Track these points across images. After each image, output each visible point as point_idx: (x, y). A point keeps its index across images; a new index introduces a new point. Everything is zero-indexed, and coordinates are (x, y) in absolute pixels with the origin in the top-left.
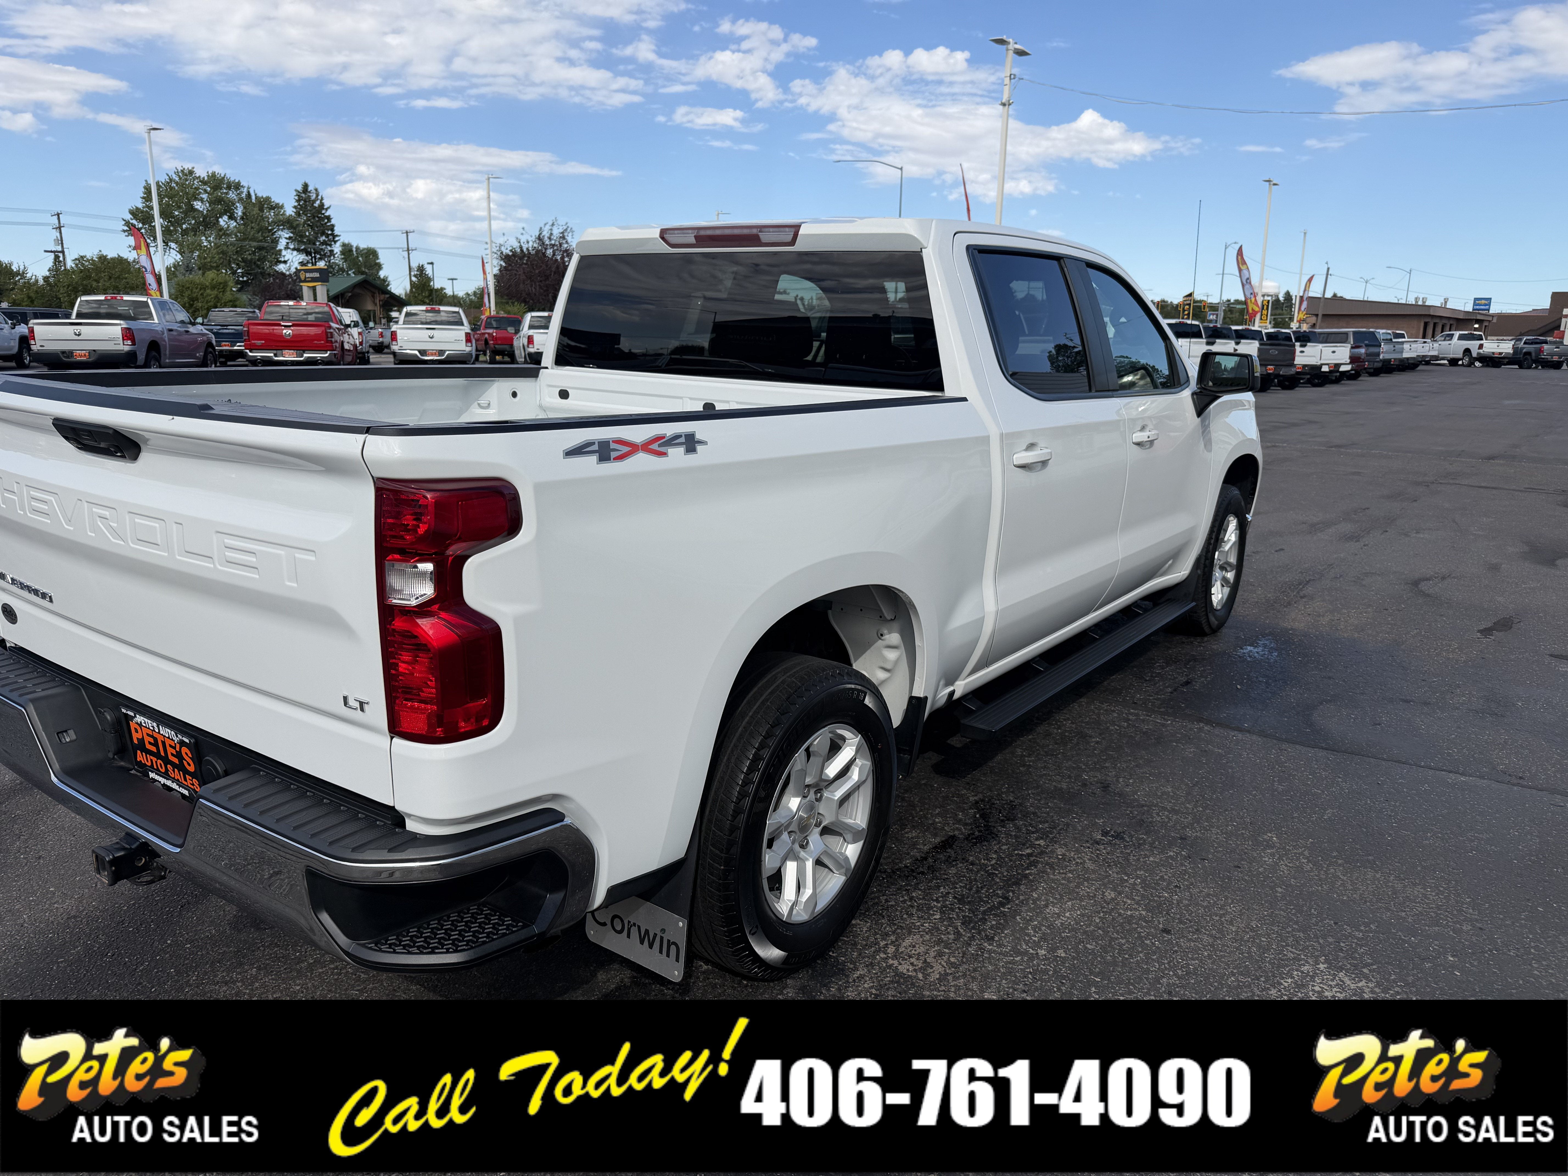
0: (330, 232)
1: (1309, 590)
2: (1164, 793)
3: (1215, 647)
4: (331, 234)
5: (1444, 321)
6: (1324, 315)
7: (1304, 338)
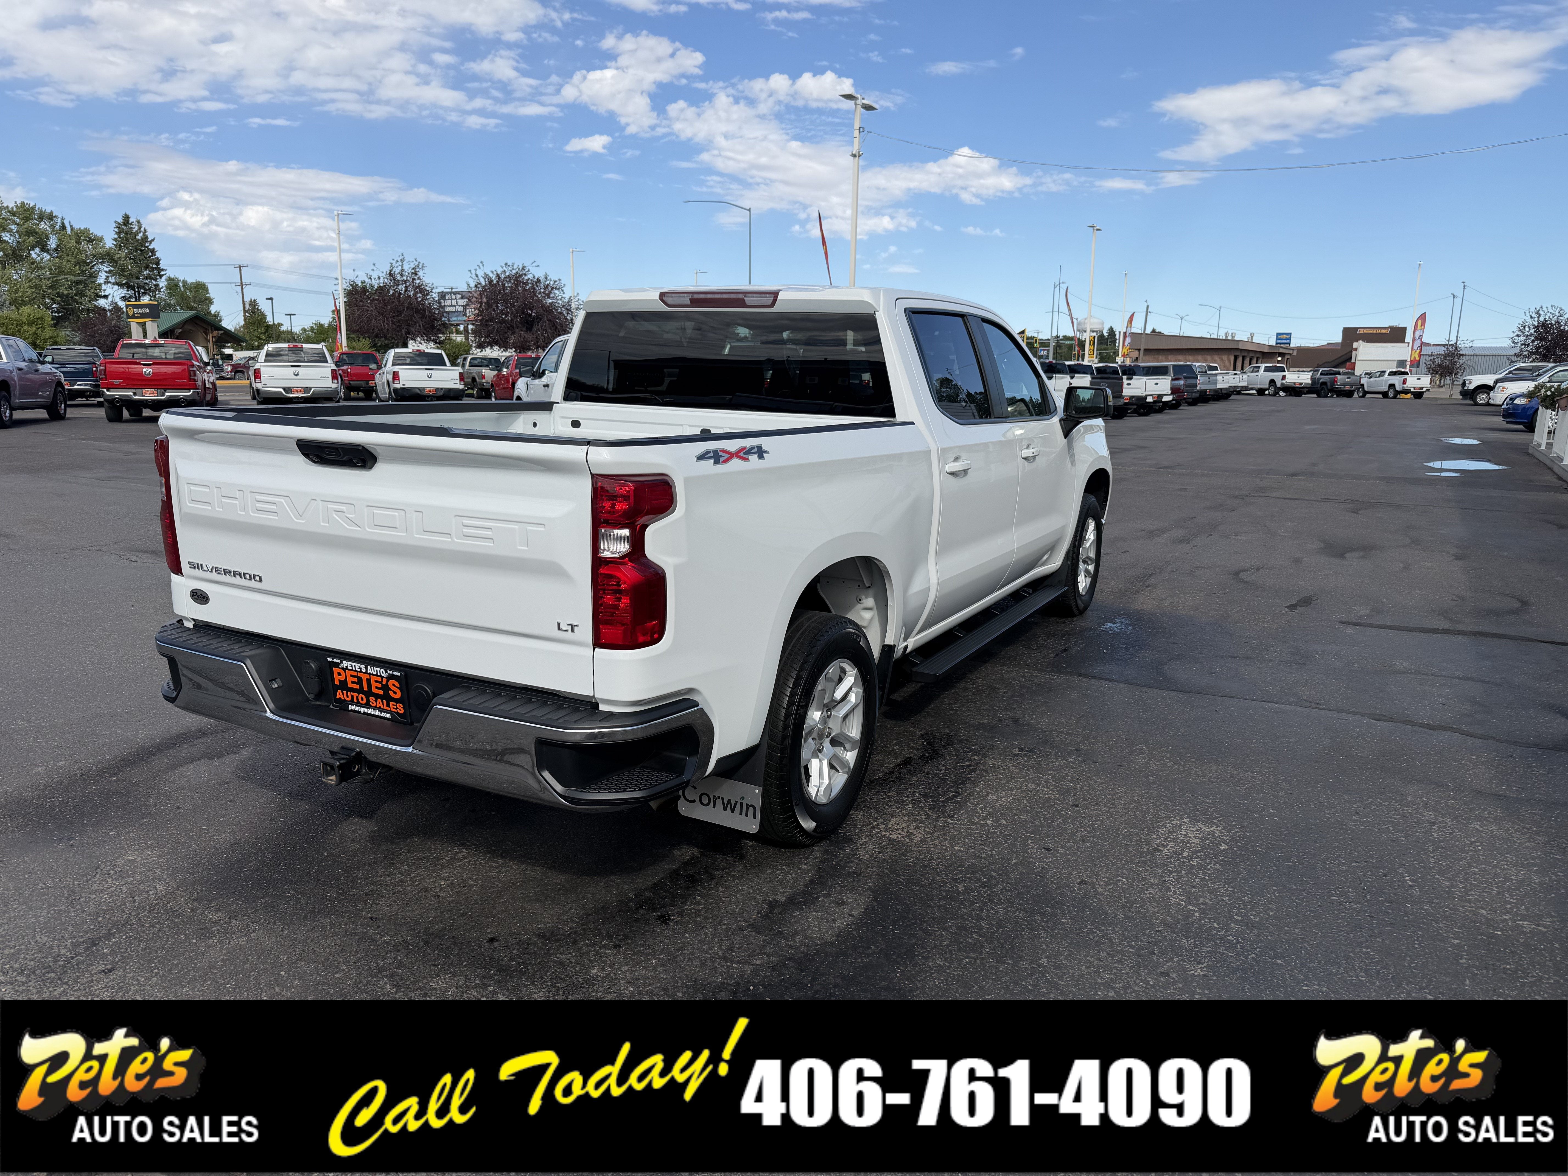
0: (154, 266)
1: (1152, 581)
2: (1059, 723)
3: (1083, 624)
4: (156, 268)
5: (1251, 355)
6: (1145, 350)
7: (1130, 372)
